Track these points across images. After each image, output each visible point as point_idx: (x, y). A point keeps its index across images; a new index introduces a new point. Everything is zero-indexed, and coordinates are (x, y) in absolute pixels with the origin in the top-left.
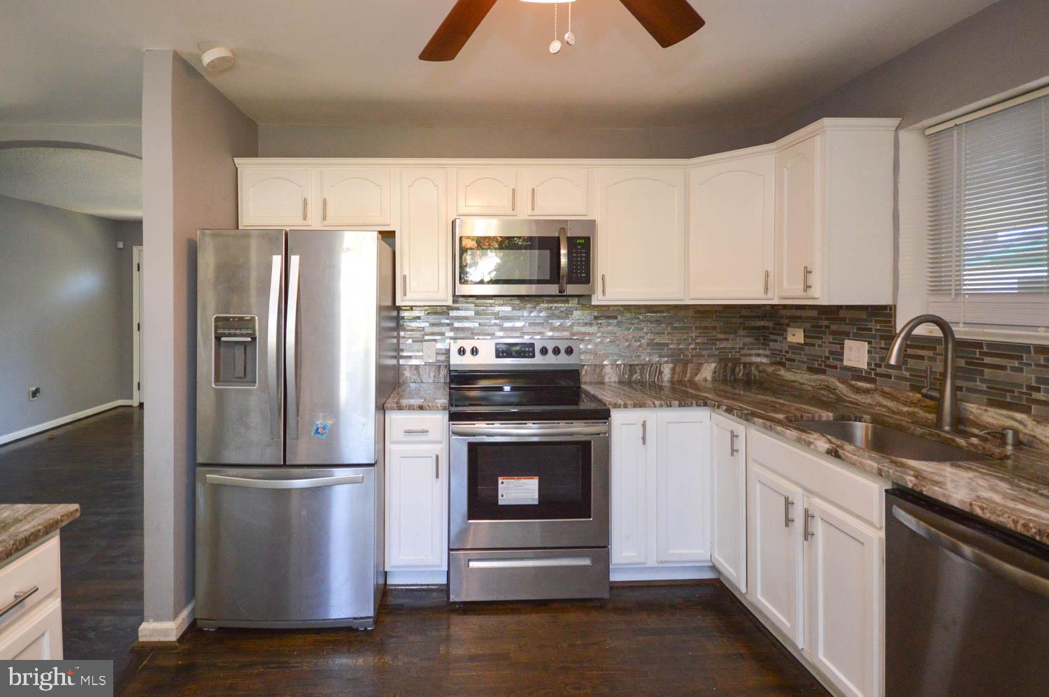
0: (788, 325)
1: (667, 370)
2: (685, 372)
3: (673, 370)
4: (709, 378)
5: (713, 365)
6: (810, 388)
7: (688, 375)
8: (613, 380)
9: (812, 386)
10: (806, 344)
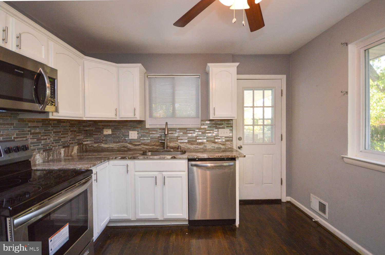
0: (103, 128)
1: (62, 151)
2: (68, 152)
3: (65, 151)
4: (76, 153)
5: (77, 146)
6: (116, 148)
7: (70, 152)
8: (40, 162)
9: (118, 148)
10: (112, 134)
